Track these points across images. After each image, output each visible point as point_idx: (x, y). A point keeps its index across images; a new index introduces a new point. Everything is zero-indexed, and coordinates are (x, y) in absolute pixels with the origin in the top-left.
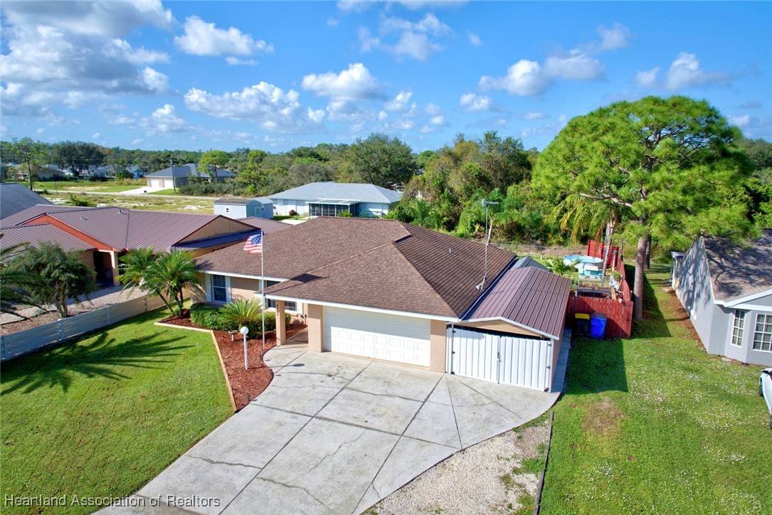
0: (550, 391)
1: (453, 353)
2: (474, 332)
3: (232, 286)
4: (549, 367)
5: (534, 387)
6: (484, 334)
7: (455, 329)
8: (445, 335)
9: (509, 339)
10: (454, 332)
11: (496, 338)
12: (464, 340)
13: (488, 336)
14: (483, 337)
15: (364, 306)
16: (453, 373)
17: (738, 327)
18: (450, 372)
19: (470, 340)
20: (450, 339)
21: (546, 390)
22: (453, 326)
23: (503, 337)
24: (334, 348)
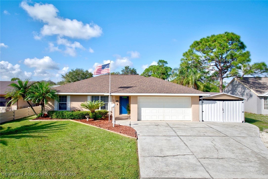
0: (244, 122)
1: (203, 112)
2: (212, 101)
3: (72, 101)
4: (243, 112)
5: (238, 121)
6: (216, 101)
7: (203, 101)
8: (198, 104)
9: (226, 102)
10: (203, 102)
11: (221, 102)
12: (207, 105)
13: (218, 102)
14: (216, 103)
15: (164, 93)
16: (203, 121)
17: (266, 103)
18: (201, 121)
19: (210, 105)
20: (201, 106)
21: (243, 122)
22: (202, 100)
23: (224, 102)
24: (143, 118)
